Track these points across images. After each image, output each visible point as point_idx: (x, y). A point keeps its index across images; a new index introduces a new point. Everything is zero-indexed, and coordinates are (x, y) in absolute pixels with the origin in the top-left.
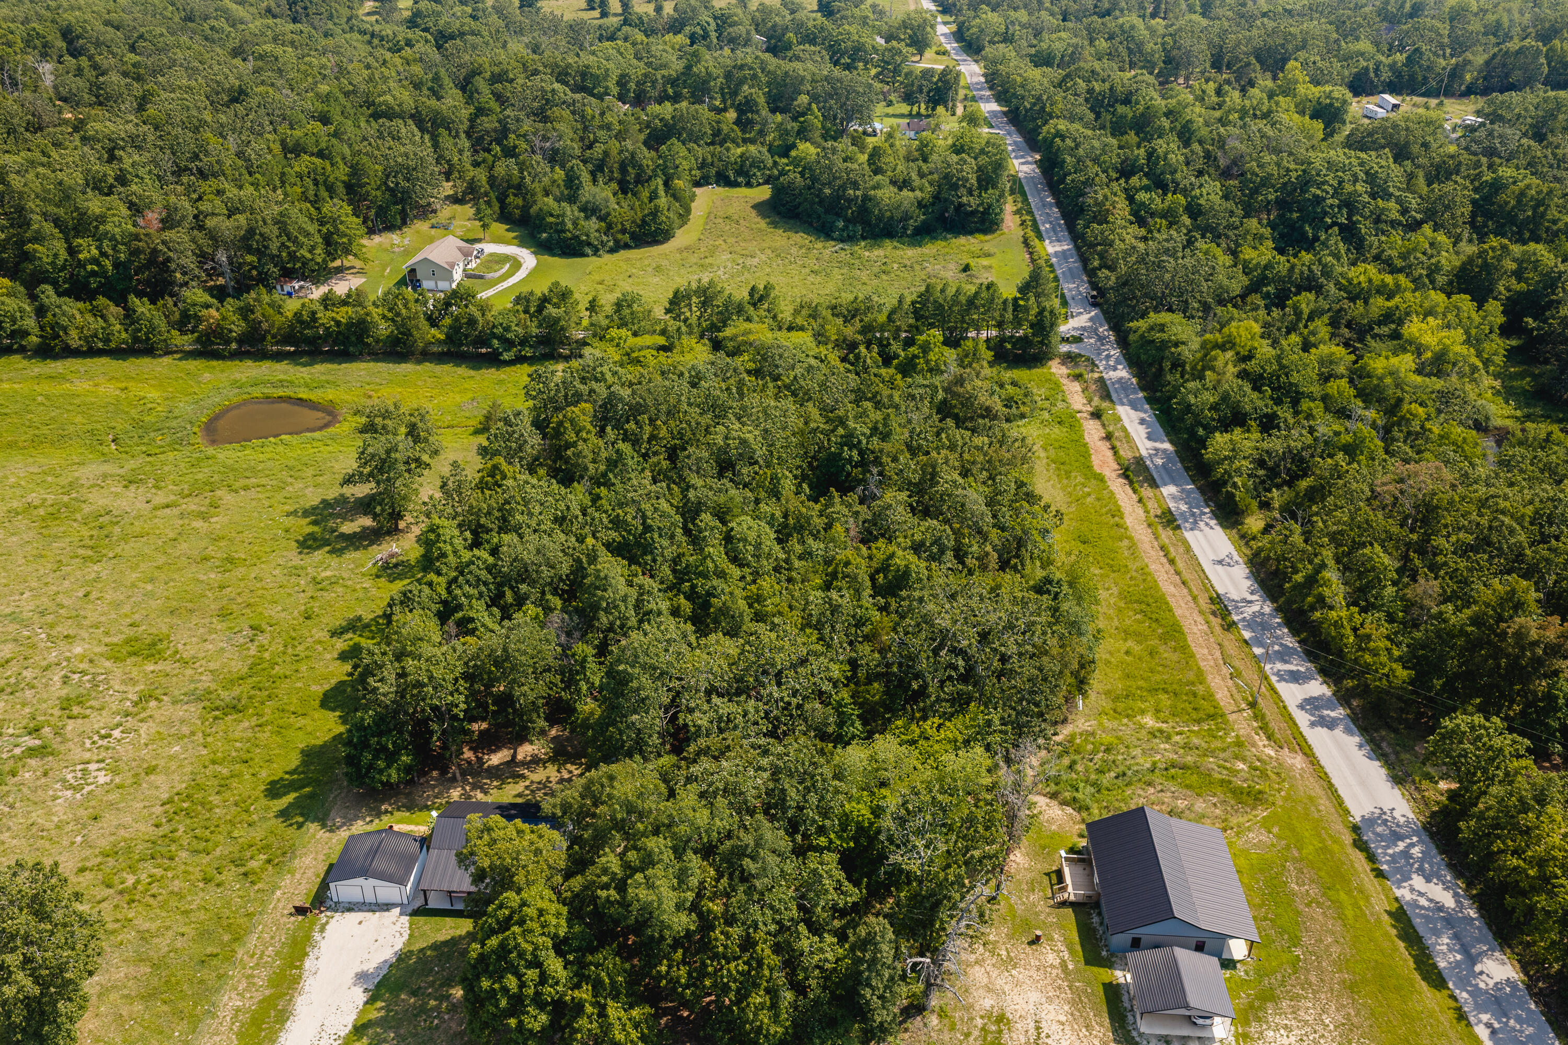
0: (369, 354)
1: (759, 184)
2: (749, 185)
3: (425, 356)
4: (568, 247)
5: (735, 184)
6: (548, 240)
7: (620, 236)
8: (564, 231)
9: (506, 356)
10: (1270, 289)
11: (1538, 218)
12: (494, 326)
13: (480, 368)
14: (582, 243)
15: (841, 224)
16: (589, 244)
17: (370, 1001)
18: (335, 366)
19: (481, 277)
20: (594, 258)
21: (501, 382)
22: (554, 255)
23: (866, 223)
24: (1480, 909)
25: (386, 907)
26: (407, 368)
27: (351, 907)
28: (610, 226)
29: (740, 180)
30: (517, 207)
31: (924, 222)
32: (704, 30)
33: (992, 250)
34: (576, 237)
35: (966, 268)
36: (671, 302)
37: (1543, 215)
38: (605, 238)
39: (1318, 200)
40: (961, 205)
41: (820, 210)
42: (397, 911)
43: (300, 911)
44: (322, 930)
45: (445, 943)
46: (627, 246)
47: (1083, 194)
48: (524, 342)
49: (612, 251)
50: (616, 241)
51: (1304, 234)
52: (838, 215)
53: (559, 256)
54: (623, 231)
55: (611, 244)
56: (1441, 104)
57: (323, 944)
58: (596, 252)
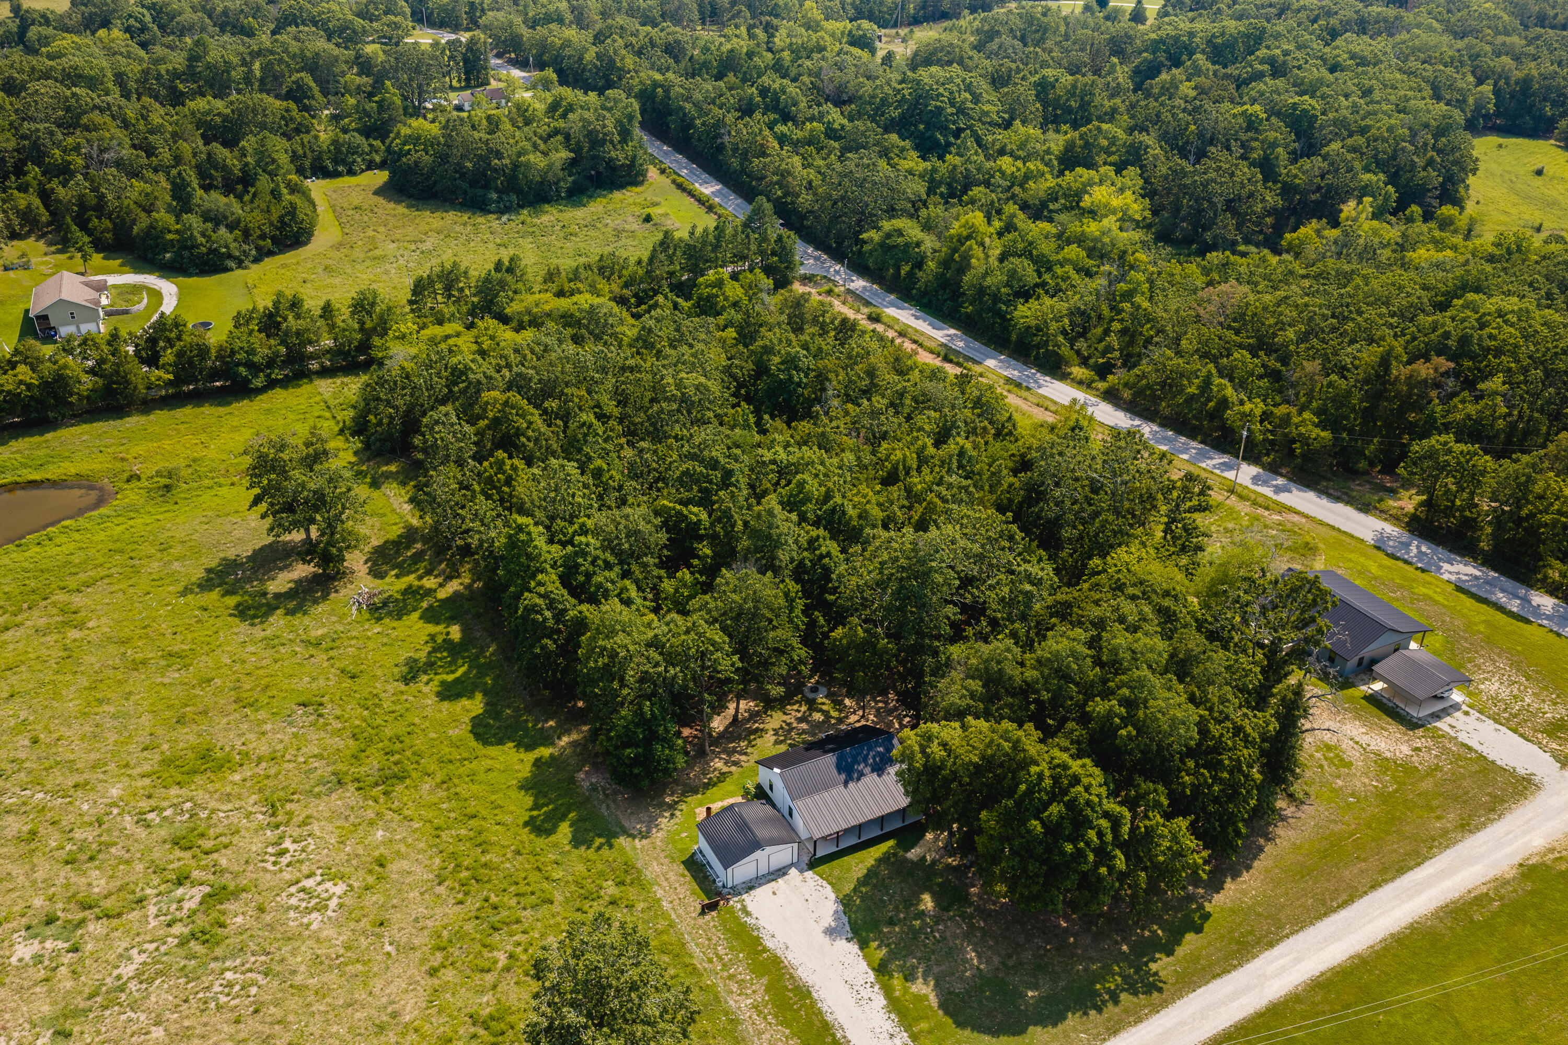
0: (74, 416)
1: (363, 171)
2: (351, 173)
3: (148, 405)
4: (206, 263)
5: (335, 175)
6: (173, 261)
7: (261, 243)
8: (198, 247)
9: (259, 382)
10: (943, 189)
11: (1085, 106)
12: (233, 352)
13: (229, 404)
14: (223, 257)
15: (494, 196)
16: (230, 256)
17: (863, 945)
18: (37, 439)
19: (126, 312)
20: (239, 272)
21: (268, 412)
22: (190, 275)
23: (519, 192)
24: (1496, 570)
25: (781, 872)
26: (133, 421)
27: (750, 886)
28: (246, 233)
29: (340, 168)
30: (106, 230)
31: (574, 182)
32: (141, 22)
33: (656, 199)
34: (211, 251)
35: (648, 219)
36: (415, 292)
37: (1089, 103)
38: (246, 247)
39: (940, 110)
40: (611, 159)
41: (465, 185)
42: (793, 871)
43: (706, 909)
44: (748, 914)
45: (867, 876)
46: (270, 253)
47: (720, 136)
48: (271, 363)
49: (257, 260)
50: (258, 248)
51: (937, 142)
52: (487, 187)
53: (197, 275)
54: (263, 237)
55: (254, 252)
56: (912, 32)
57: (762, 923)
58: (240, 264)
